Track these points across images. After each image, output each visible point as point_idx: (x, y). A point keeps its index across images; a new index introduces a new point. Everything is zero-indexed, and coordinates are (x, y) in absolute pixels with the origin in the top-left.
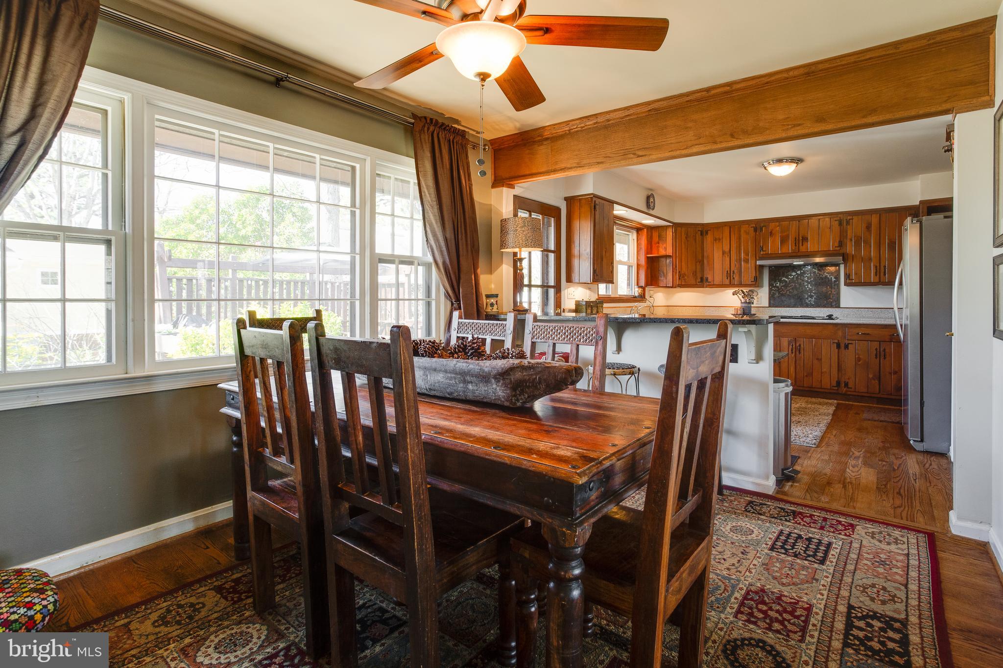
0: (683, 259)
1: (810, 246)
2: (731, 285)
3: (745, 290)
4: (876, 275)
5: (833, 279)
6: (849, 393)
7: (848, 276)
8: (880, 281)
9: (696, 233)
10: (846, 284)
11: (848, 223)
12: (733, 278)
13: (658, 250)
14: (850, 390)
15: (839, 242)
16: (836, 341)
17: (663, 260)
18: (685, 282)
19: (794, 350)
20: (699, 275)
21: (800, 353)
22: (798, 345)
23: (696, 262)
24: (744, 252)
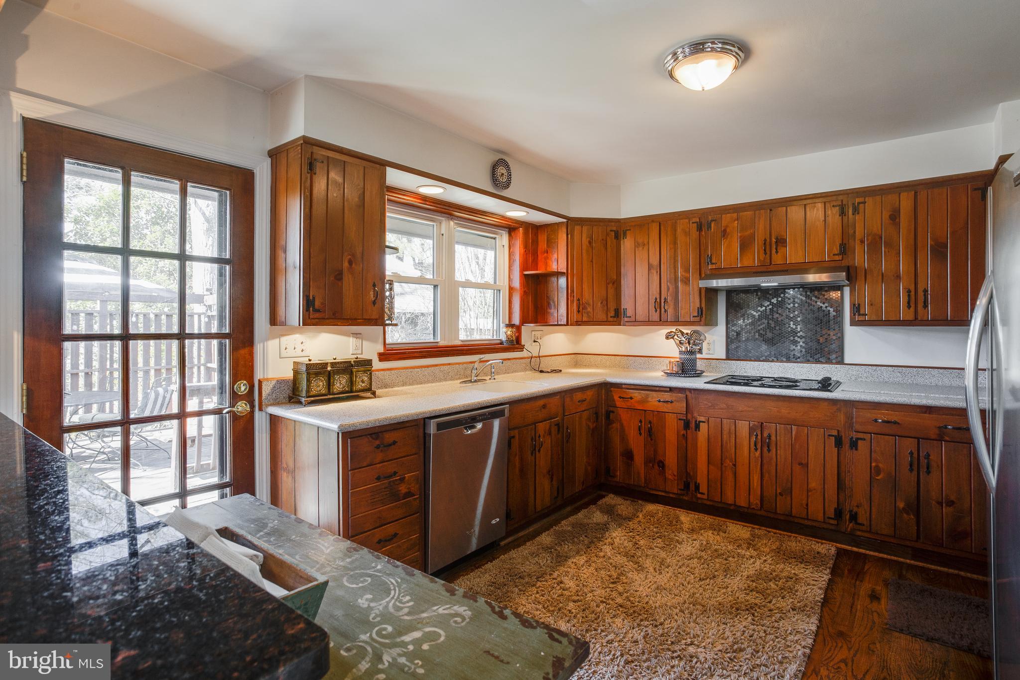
0: (585, 279)
1: (792, 254)
2: (661, 322)
3: (687, 330)
4: (909, 307)
5: (833, 313)
6: (859, 533)
7: (856, 309)
8: (916, 319)
9: (607, 235)
10: (853, 323)
11: (856, 210)
12: (666, 311)
13: (546, 264)
14: (861, 527)
15: (841, 245)
16: (835, 433)
17: (554, 279)
18: (589, 316)
19: (759, 446)
20: (612, 306)
21: (769, 451)
22: (765, 435)
23: (607, 284)
24: (681, 267)
